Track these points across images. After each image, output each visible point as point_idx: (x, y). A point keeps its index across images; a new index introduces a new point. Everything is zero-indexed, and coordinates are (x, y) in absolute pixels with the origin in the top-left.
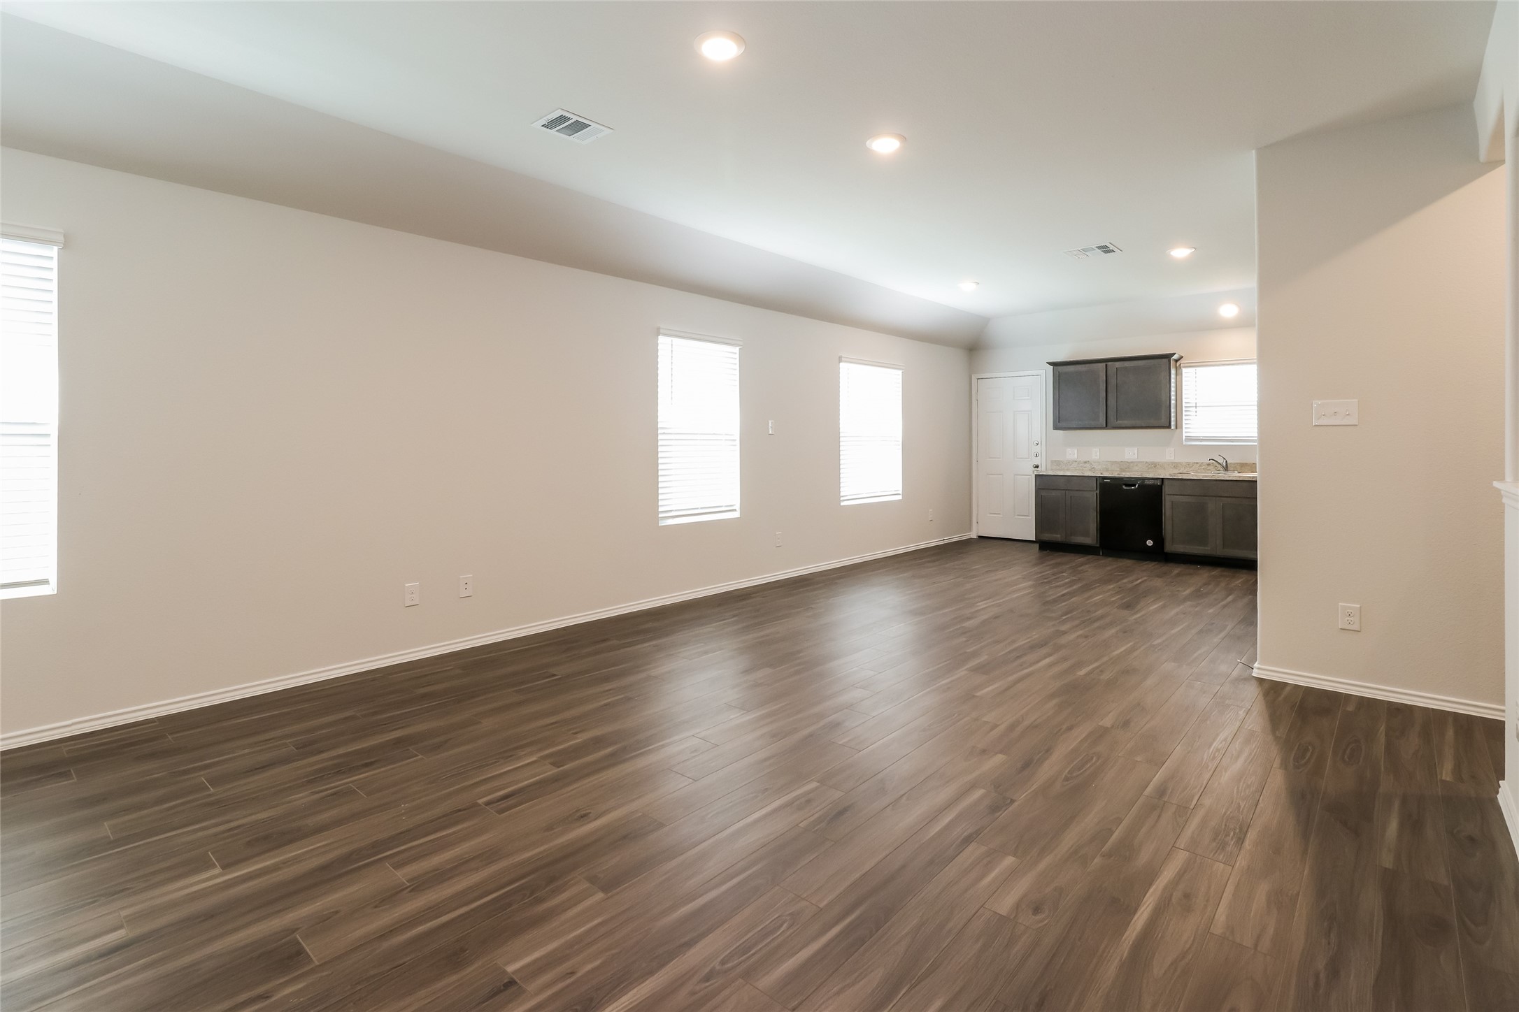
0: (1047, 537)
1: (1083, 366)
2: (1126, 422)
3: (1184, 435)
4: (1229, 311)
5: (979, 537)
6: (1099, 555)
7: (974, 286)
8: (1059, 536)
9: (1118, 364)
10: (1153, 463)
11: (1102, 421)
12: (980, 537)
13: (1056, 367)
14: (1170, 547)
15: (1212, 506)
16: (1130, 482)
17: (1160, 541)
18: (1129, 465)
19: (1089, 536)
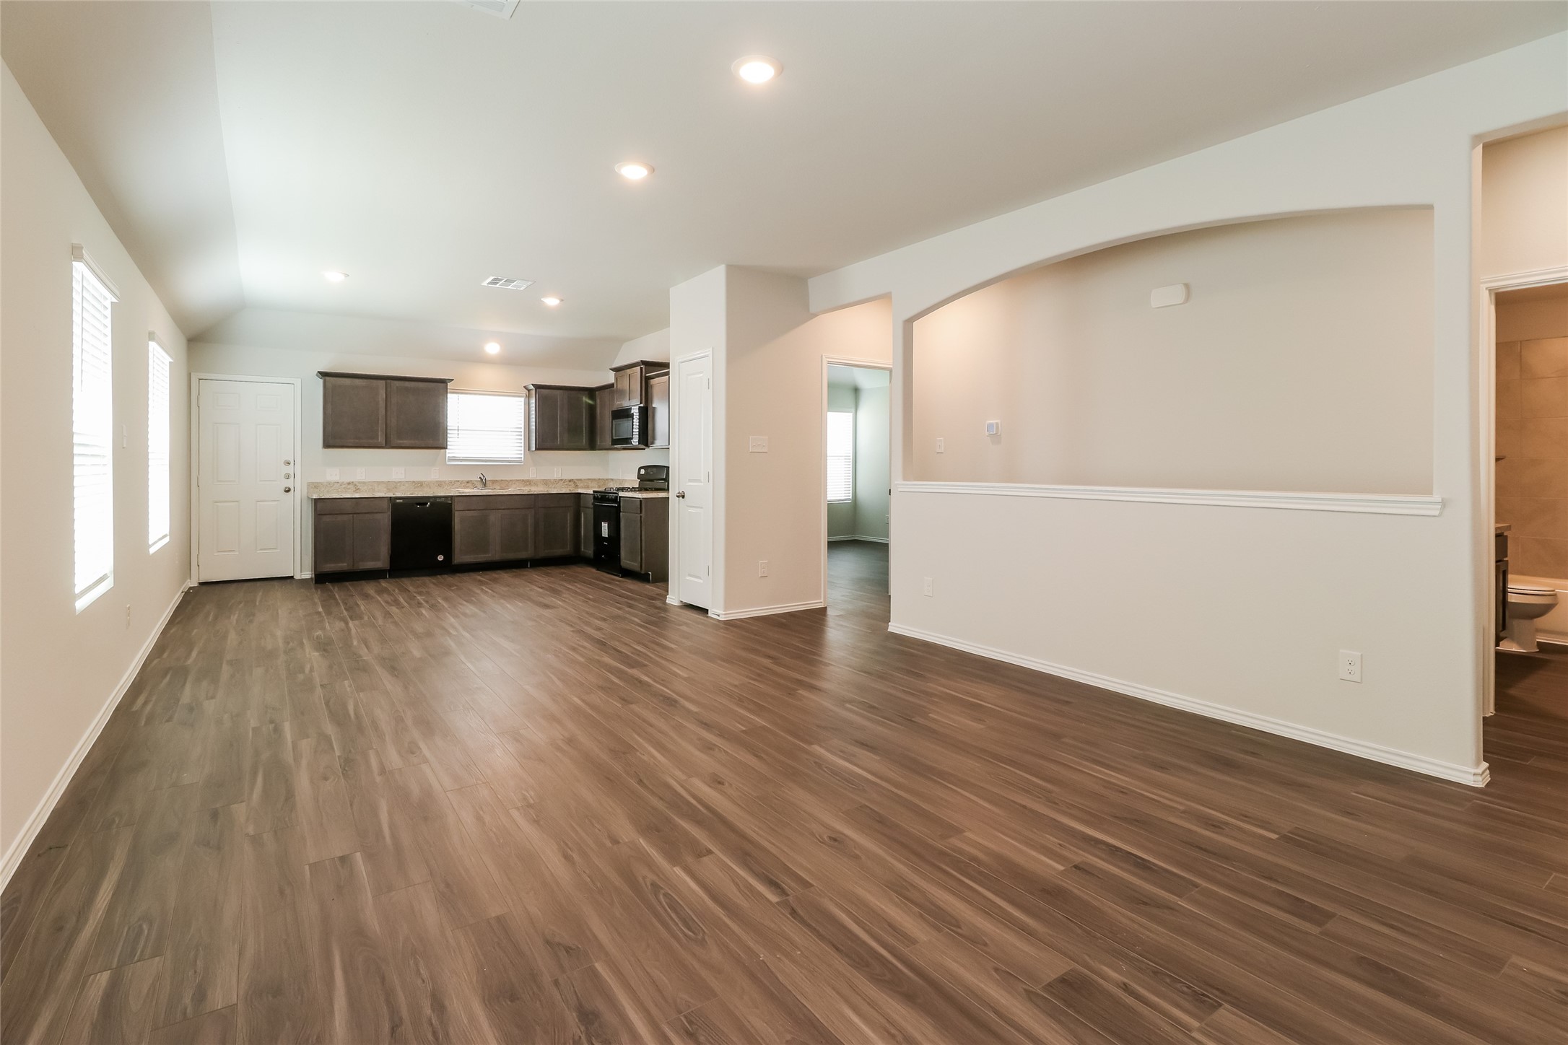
0: (330, 567)
1: (361, 380)
2: (406, 442)
3: (447, 455)
4: (492, 349)
5: (200, 583)
6: (386, 578)
7: (342, 277)
8: (345, 564)
9: (398, 383)
10: (419, 482)
11: (381, 439)
12: (202, 584)
13: (327, 378)
14: (460, 557)
15: (494, 518)
16: (421, 501)
17: (449, 554)
18: (396, 484)
19: (381, 560)
